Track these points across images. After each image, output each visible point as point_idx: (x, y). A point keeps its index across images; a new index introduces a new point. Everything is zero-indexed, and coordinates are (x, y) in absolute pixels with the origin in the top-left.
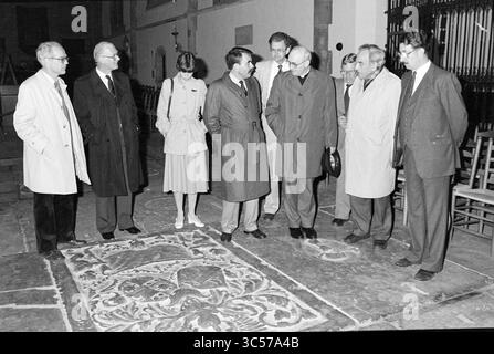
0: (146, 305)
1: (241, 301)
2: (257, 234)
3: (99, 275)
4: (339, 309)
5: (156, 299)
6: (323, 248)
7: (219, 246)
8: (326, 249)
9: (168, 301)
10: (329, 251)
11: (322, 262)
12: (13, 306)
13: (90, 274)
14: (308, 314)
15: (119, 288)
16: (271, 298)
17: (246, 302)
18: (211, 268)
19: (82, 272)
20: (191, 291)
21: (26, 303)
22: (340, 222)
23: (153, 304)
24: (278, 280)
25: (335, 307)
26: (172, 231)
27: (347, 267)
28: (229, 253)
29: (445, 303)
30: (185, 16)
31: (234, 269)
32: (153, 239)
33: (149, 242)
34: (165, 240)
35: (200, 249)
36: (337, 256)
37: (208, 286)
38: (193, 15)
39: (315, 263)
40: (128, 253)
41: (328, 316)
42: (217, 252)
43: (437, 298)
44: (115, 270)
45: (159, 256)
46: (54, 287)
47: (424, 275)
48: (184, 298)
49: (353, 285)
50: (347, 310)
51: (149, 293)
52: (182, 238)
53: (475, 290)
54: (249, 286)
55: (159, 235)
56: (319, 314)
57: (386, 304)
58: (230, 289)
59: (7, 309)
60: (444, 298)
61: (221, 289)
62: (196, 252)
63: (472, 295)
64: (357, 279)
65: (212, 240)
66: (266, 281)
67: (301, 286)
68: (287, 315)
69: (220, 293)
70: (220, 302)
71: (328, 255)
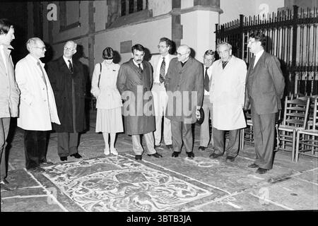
0: (102, 192)
1: (160, 188)
2: (156, 155)
3: (67, 179)
4: (218, 188)
5: (108, 189)
6: (197, 161)
7: (136, 162)
8: (200, 162)
9: (116, 190)
10: (201, 163)
11: (199, 167)
12: (19, 197)
13: (61, 179)
14: (201, 191)
15: (83, 185)
16: (177, 185)
17: (163, 188)
18: (135, 173)
19: (56, 178)
20: (128, 184)
21: (26, 195)
22: (203, 148)
23: (107, 192)
24: (177, 176)
25: (215, 187)
26: (103, 156)
27: (215, 169)
28: (143, 165)
29: (274, 183)
30: (87, 35)
31: (149, 173)
32: (93, 161)
33: (92, 162)
34: (101, 161)
35: (125, 164)
36: (207, 165)
37: (137, 181)
38: (92, 35)
39: (196, 168)
40: (80, 168)
41: (212, 191)
42: (136, 165)
43: (269, 181)
44: (76, 177)
45: (100, 169)
46: (41, 186)
47: (261, 171)
48: (125, 188)
49: (221, 177)
50: (222, 188)
51: (103, 187)
52: (111, 160)
53: (288, 177)
54: (161, 180)
55: (96, 158)
56: (207, 191)
57: (242, 185)
58: (151, 183)
59: (16, 198)
60: (273, 181)
61: (145, 183)
62: (123, 166)
63: (287, 178)
64: (223, 174)
65: (130, 160)
66: (170, 177)
67: (192, 179)
68: (189, 192)
69: (145, 185)
70: (147, 189)
71: (201, 165)
